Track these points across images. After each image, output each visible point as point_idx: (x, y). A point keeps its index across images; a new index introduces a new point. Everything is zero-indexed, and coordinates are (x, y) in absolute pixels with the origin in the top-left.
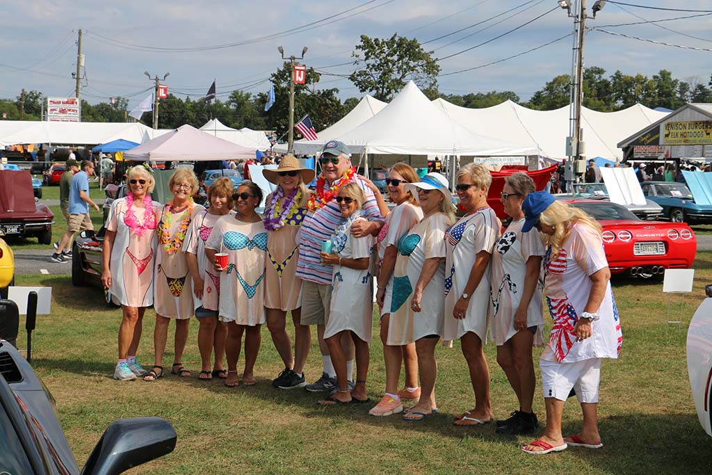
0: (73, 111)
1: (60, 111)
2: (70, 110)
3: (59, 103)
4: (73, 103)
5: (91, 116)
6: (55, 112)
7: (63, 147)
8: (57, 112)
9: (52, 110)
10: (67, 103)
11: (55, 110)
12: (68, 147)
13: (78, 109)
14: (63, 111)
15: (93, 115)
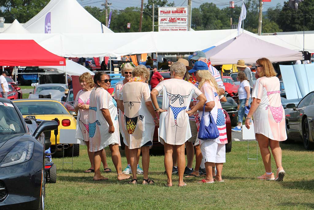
0: (182, 19)
1: (170, 21)
2: (179, 19)
3: (169, 12)
4: (182, 12)
5: (219, 21)
6: (165, 21)
7: (170, 56)
8: (167, 21)
9: (162, 20)
10: (176, 12)
11: (165, 19)
12: (175, 56)
13: (187, 18)
14: (172, 20)
15: (221, 19)
